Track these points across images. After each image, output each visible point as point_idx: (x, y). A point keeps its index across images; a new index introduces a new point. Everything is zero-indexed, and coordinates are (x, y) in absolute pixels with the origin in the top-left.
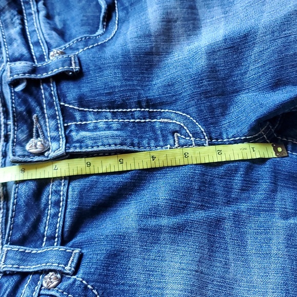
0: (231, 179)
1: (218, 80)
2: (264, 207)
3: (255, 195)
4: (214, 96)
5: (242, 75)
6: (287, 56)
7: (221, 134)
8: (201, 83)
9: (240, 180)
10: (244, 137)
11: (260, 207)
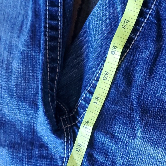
0: (97, 162)
1: (21, 144)
2: (123, 147)
3: (112, 149)
4: (32, 151)
5: (22, 125)
6: (16, 93)
7: (60, 157)
8: (20, 158)
9: (99, 156)
10: (65, 143)
11: (122, 150)
